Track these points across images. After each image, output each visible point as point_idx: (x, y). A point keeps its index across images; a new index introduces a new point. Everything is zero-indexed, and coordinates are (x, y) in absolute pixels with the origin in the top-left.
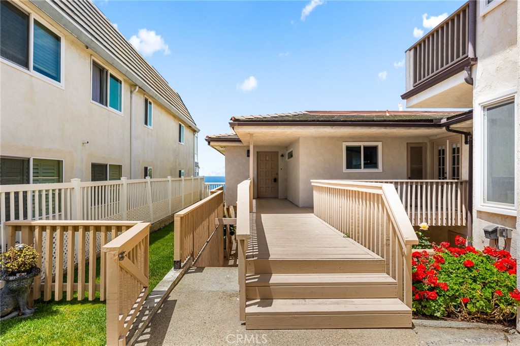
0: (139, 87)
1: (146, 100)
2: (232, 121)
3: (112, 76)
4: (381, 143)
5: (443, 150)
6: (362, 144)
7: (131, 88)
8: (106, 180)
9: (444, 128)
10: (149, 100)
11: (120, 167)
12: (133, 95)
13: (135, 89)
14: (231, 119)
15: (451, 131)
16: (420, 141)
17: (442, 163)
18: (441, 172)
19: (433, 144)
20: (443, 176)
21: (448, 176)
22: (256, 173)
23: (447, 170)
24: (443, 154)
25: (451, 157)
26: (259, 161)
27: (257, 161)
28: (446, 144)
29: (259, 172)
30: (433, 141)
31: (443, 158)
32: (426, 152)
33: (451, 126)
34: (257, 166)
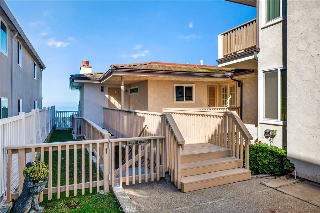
4: (194, 84)
5: (226, 88)
6: (185, 85)
9: (229, 78)
10: (20, 43)
15: (233, 80)
16: (214, 84)
17: (225, 97)
18: (224, 103)
19: (220, 86)
20: (226, 104)
21: (228, 104)
22: (108, 103)
23: (228, 101)
24: (226, 92)
25: (230, 94)
26: (110, 95)
27: (109, 94)
28: (227, 86)
29: (110, 103)
30: (220, 84)
31: (226, 94)
32: (217, 90)
33: (233, 77)
34: (108, 98)
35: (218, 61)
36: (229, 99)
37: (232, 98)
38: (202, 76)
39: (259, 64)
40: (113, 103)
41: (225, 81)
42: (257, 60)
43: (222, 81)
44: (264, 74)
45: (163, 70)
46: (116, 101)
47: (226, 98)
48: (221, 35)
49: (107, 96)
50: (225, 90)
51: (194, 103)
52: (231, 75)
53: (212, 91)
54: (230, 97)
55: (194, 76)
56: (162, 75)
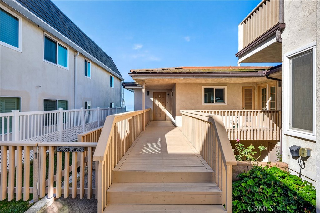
0: (80, 53)
1: (86, 61)
2: (131, 73)
3: (59, 45)
4: (226, 86)
5: (265, 89)
6: (215, 87)
7: (75, 53)
8: (56, 110)
9: (265, 77)
10: (88, 61)
11: (67, 101)
12: (76, 58)
13: (77, 54)
14: (130, 71)
15: (269, 78)
16: (251, 85)
17: (264, 99)
18: (264, 105)
19: (259, 87)
20: (265, 107)
21: (268, 108)
22: (153, 105)
23: (268, 104)
24: (265, 94)
25: (270, 95)
26: (155, 98)
27: (153, 98)
28: (267, 87)
29: (154, 104)
30: (259, 85)
31: (265, 96)
32: (255, 92)
33: (270, 75)
34: (153, 101)
35: (237, 55)
36: (268, 101)
37: (272, 100)
38: (228, 76)
39: (283, 47)
40: (158, 105)
41: (264, 81)
42: (282, 43)
43: (261, 82)
44: (291, 60)
45: (181, 72)
46: (159, 103)
47: (265, 101)
48: (241, 24)
49: (152, 99)
50: (264, 91)
51: (225, 106)
52: (266, 73)
53: (248, 93)
54: (270, 99)
55: (217, 76)
56: (180, 77)
